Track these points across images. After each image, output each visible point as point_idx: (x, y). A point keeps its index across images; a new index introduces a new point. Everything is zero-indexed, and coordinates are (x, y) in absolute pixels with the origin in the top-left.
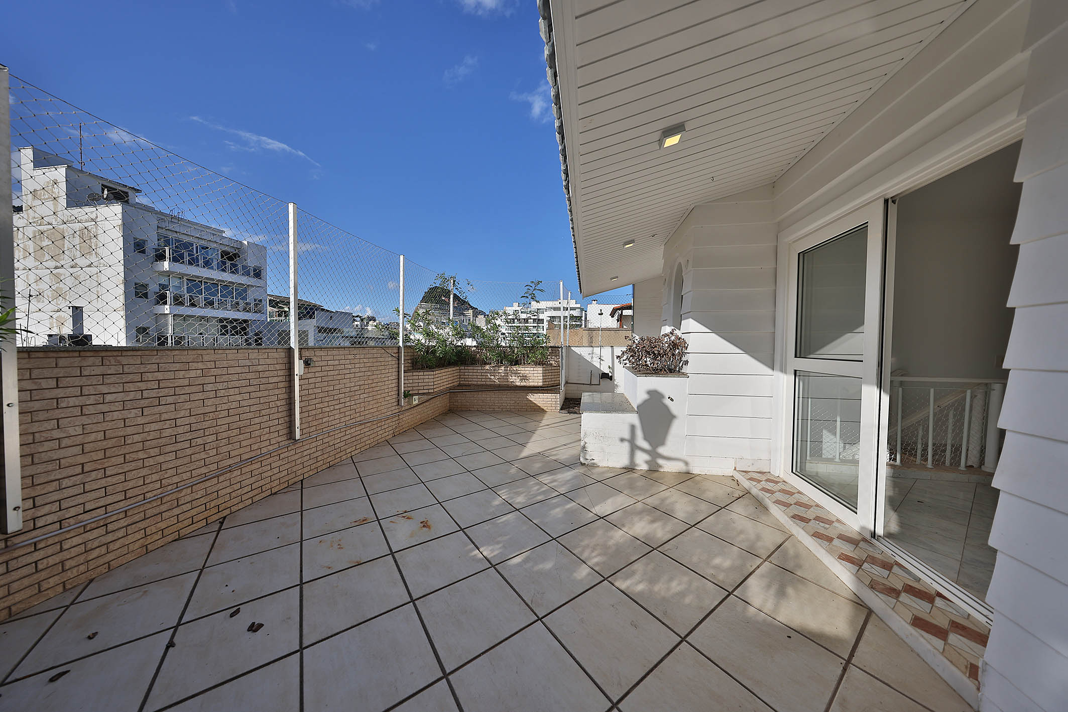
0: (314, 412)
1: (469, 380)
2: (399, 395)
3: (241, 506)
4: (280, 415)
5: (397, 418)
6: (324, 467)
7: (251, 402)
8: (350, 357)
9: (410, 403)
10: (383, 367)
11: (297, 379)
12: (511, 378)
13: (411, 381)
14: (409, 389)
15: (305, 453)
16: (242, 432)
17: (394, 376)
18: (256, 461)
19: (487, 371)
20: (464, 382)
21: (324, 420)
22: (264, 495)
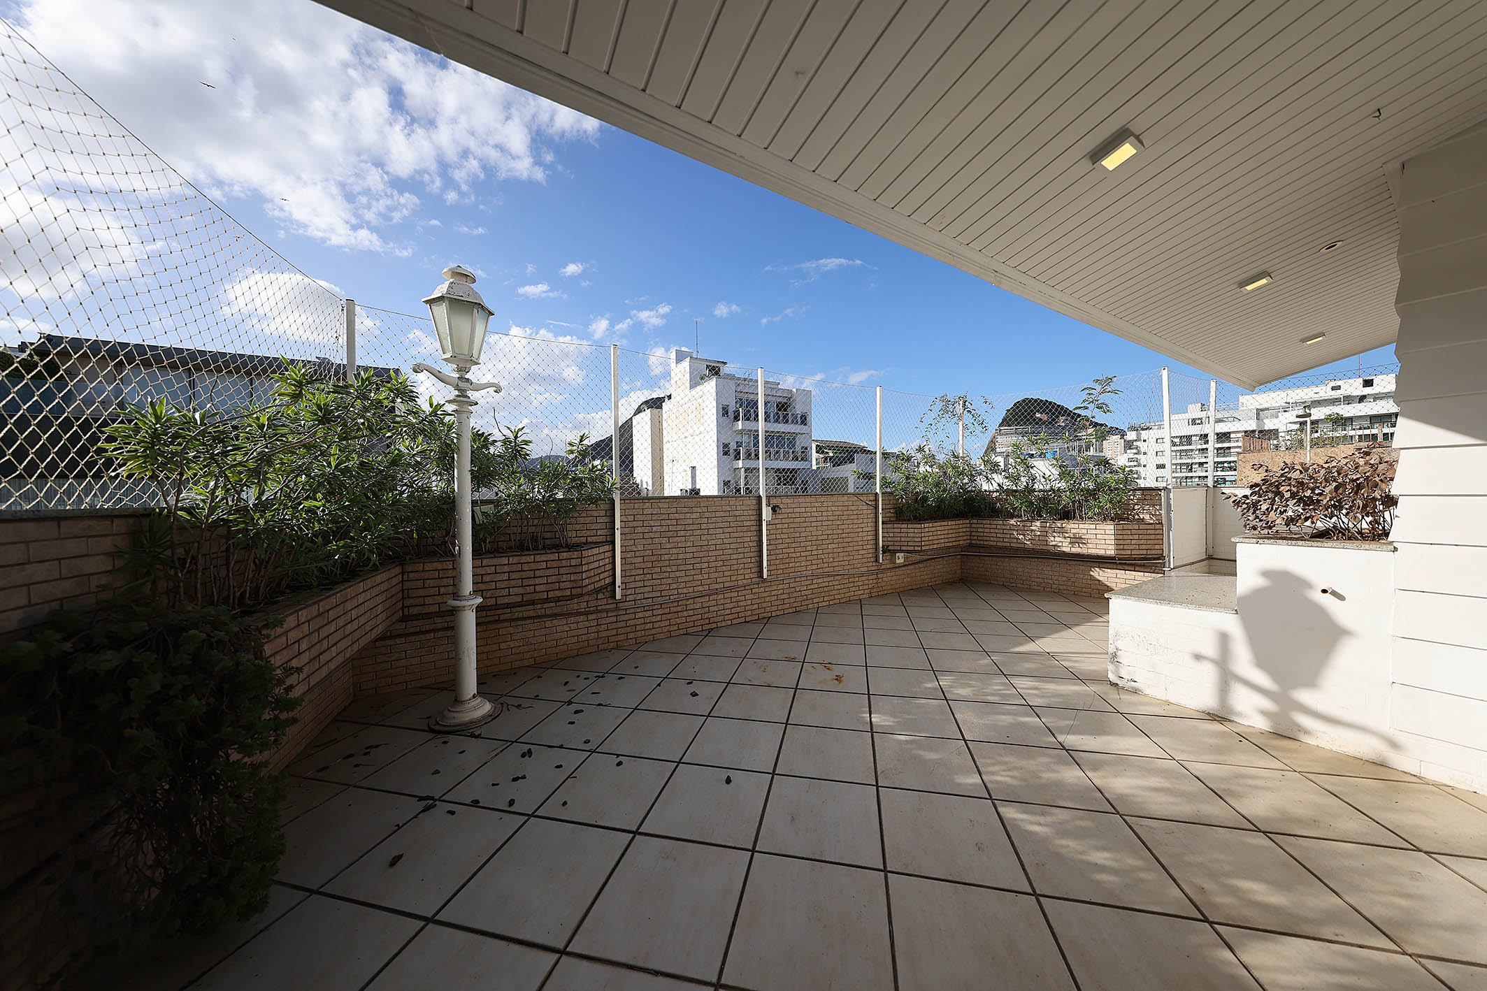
0: (781, 556)
1: (985, 538)
2: (876, 550)
3: (723, 624)
4: (752, 555)
5: (875, 577)
6: (790, 611)
7: (731, 540)
8: (816, 505)
9: (893, 561)
10: (856, 517)
11: (764, 524)
12: (1052, 539)
13: (892, 535)
14: (890, 543)
15: (773, 593)
16: (725, 564)
17: (870, 527)
18: (734, 590)
19: (1012, 528)
20: (978, 542)
21: (791, 565)
22: (740, 620)
